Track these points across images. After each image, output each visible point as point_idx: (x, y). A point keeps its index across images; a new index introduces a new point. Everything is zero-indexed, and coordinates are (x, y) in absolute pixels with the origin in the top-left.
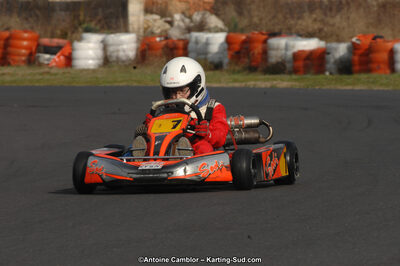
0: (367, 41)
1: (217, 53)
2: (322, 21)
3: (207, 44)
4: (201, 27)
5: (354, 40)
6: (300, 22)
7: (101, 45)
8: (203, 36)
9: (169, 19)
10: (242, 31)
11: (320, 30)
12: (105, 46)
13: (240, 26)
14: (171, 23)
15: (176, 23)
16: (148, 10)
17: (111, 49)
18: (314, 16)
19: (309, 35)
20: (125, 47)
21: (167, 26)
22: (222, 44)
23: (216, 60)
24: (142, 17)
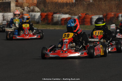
0: (84, 15)
1: (38, 19)
2: (70, 9)
3: (35, 16)
4: (33, 11)
5: (80, 15)
6: (63, 9)
7: (3, 16)
8: (33, 14)
9: (23, 8)
10: (45, 12)
11: (69, 12)
12: (4, 17)
13: (45, 11)
14: (24, 10)
15: (25, 10)
16: (17, 6)
17: (5, 17)
18: (68, 8)
19: (66, 13)
20: (10, 17)
21: (23, 10)
22: (39, 16)
23: (37, 21)
24: (15, 8)
